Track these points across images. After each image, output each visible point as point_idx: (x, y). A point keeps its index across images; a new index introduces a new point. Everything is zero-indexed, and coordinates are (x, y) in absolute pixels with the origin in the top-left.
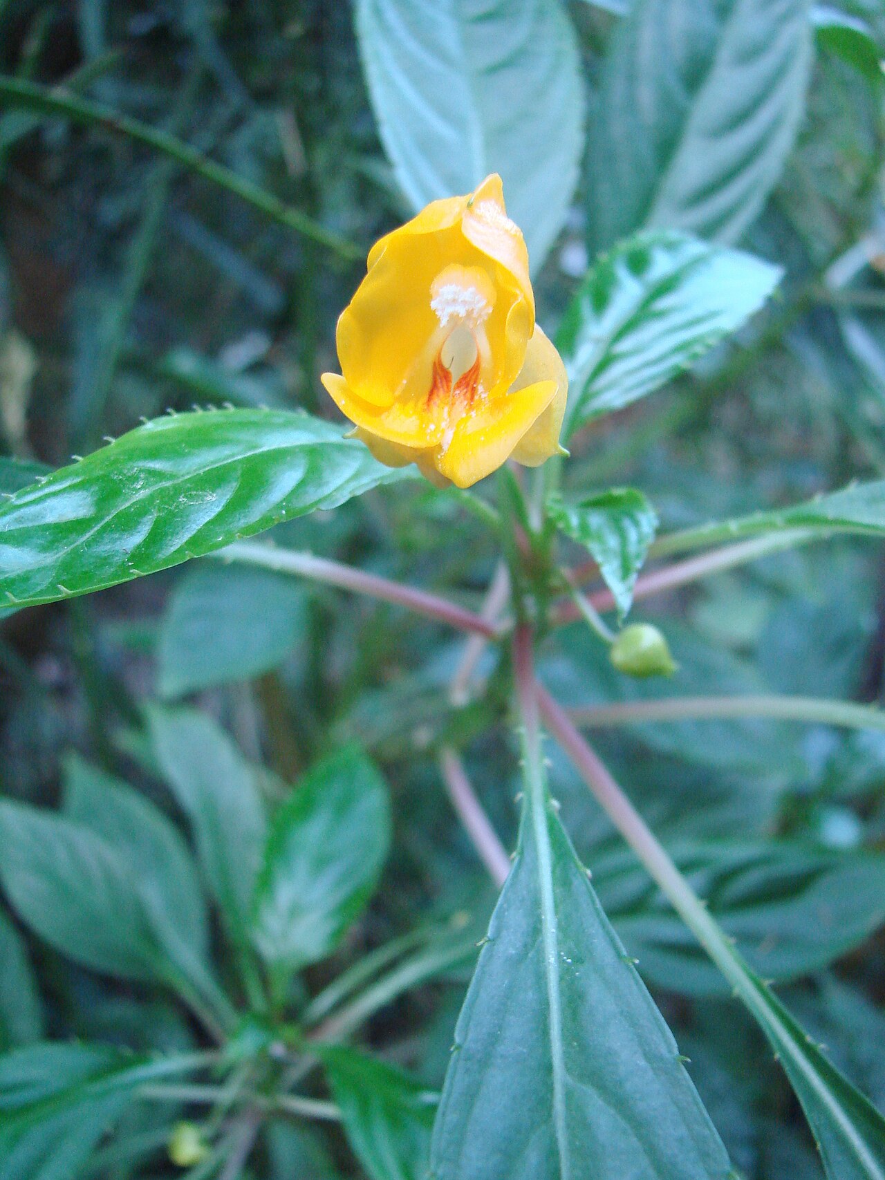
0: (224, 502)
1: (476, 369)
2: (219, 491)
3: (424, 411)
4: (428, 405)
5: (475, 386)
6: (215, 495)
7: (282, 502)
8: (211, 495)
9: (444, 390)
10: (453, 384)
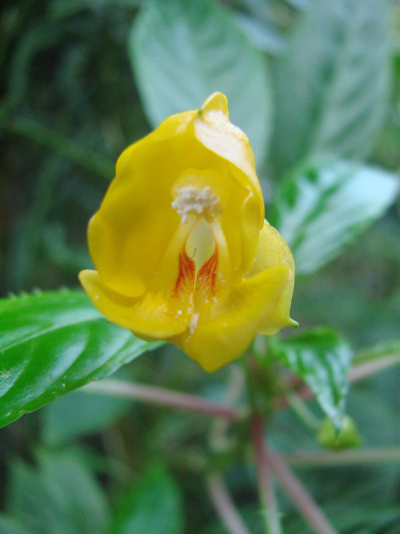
0: (16, 378)
1: (215, 258)
2: (12, 370)
3: (173, 297)
4: (176, 292)
5: (215, 272)
6: (8, 373)
7: (62, 376)
8: (5, 373)
9: (189, 278)
10: (196, 272)
